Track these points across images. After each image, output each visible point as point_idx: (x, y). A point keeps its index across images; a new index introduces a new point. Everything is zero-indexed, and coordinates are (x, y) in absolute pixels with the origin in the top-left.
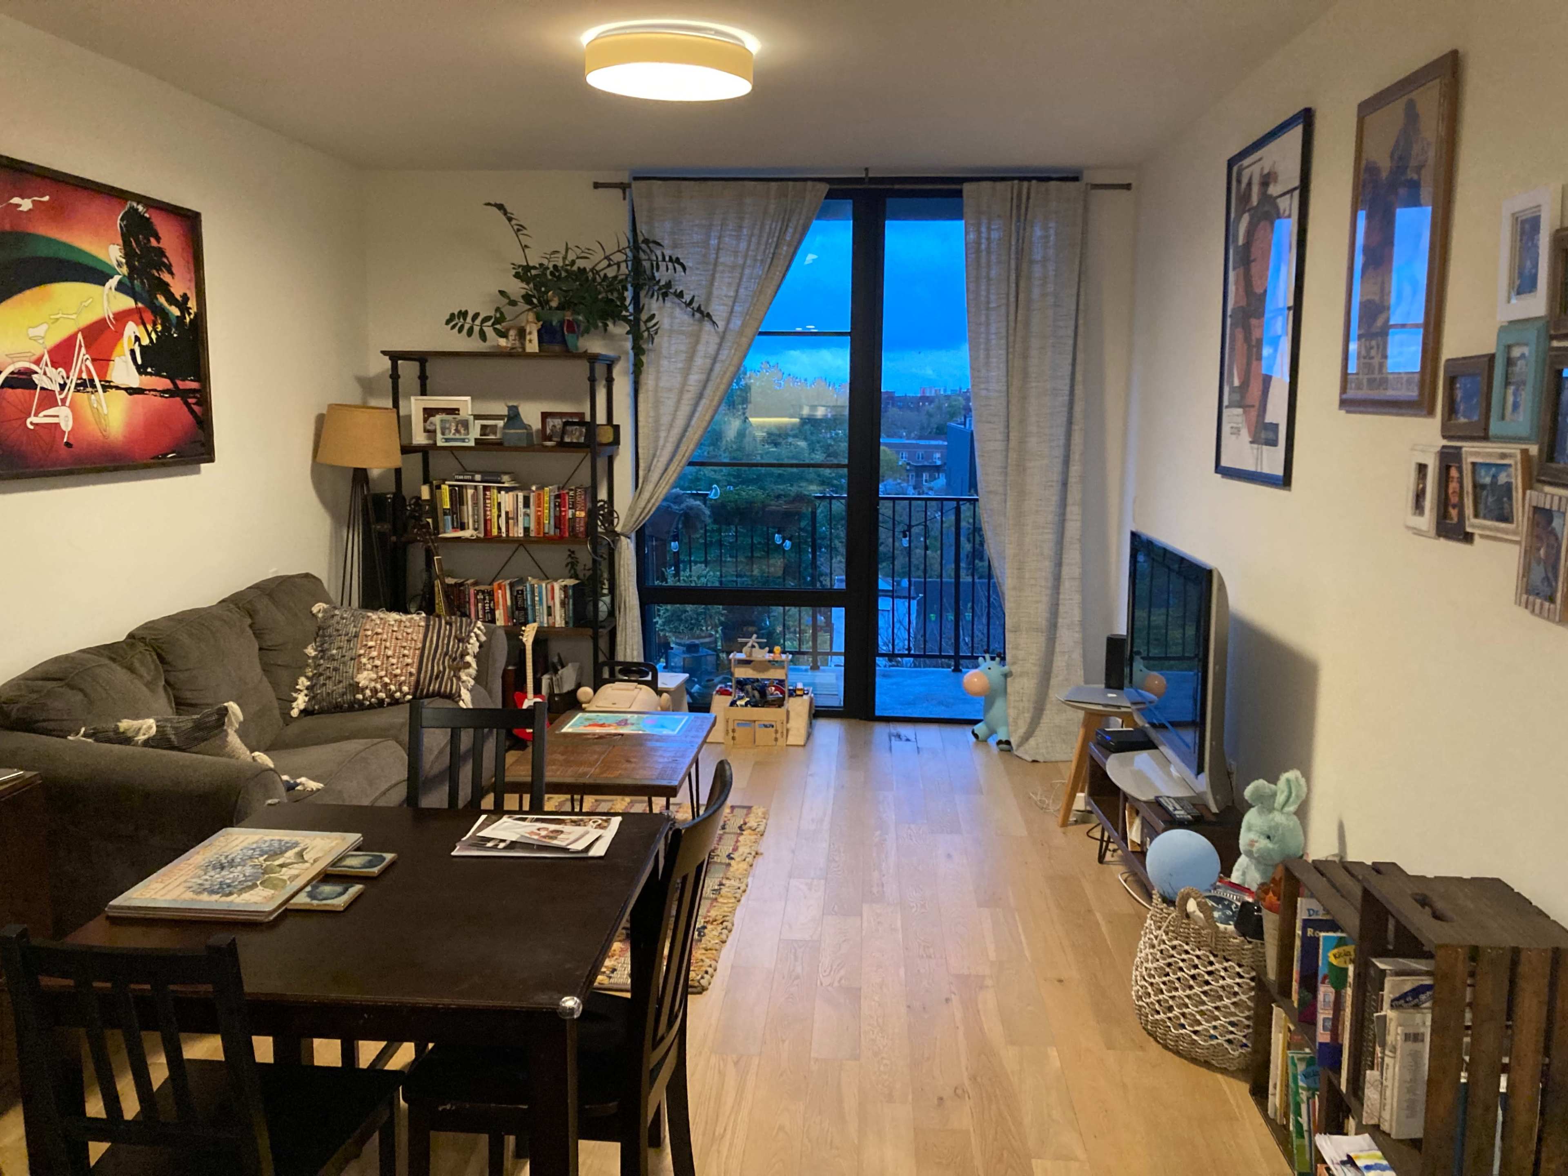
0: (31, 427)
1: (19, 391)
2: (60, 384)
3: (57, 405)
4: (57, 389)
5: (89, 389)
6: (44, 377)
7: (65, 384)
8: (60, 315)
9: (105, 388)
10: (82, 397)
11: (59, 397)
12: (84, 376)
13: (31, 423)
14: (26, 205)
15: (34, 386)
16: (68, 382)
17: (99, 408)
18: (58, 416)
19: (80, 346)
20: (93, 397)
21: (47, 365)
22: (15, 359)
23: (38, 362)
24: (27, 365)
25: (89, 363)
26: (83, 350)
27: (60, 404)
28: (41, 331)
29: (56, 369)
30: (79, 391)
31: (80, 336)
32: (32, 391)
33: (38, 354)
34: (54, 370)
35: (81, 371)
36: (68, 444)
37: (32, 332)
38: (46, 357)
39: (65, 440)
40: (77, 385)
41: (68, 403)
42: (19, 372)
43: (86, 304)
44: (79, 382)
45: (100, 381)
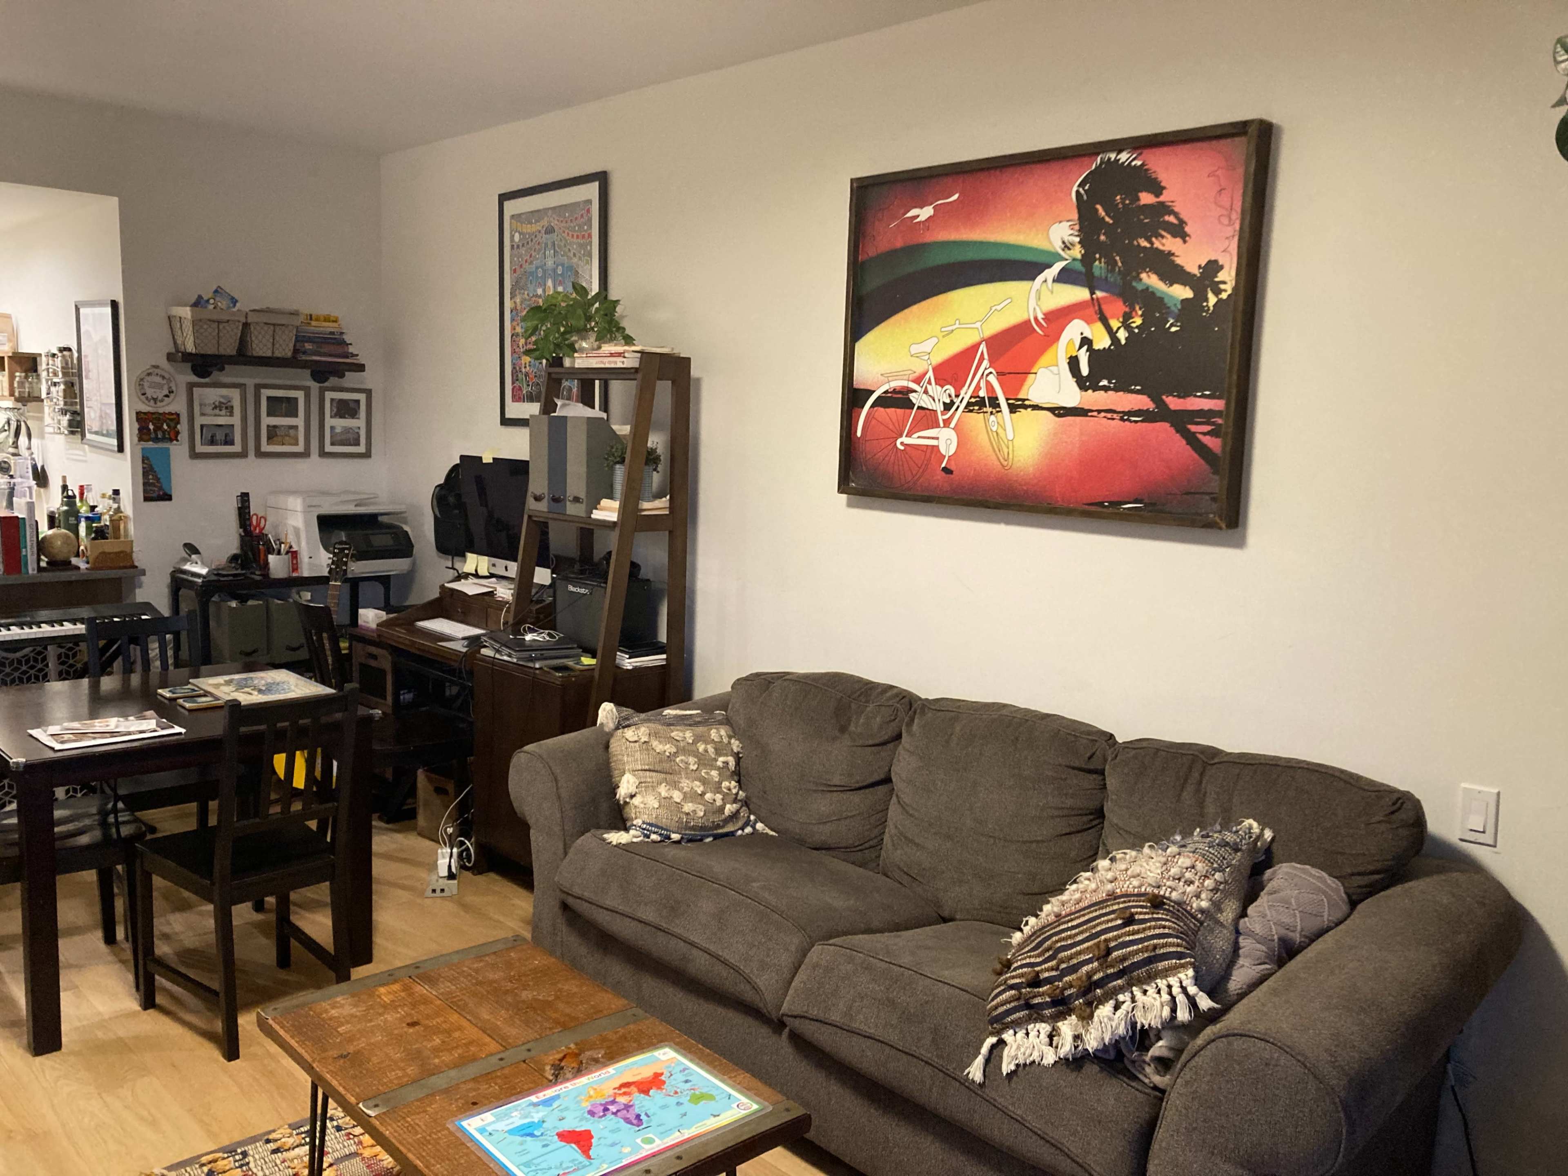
0: (902, 448)
1: (891, 411)
2: (944, 403)
3: (938, 426)
4: (940, 408)
5: (989, 410)
6: (924, 395)
7: (952, 403)
8: (957, 326)
9: (1013, 409)
10: (976, 419)
11: (941, 418)
12: (982, 393)
13: (902, 443)
14: (925, 213)
15: (911, 405)
16: (957, 401)
17: (1000, 431)
18: (937, 438)
19: (982, 358)
20: (992, 418)
21: (929, 382)
22: (890, 379)
23: (918, 381)
24: (905, 383)
25: (992, 379)
26: (985, 363)
27: (942, 424)
28: (927, 347)
29: (942, 387)
30: (971, 411)
31: (983, 347)
32: (908, 411)
33: (919, 371)
34: (939, 388)
35: (978, 387)
36: (946, 470)
37: (915, 349)
38: (930, 374)
39: (943, 465)
40: (969, 404)
41: (952, 425)
42: (895, 391)
43: (999, 308)
44: (973, 400)
45: (1007, 399)
